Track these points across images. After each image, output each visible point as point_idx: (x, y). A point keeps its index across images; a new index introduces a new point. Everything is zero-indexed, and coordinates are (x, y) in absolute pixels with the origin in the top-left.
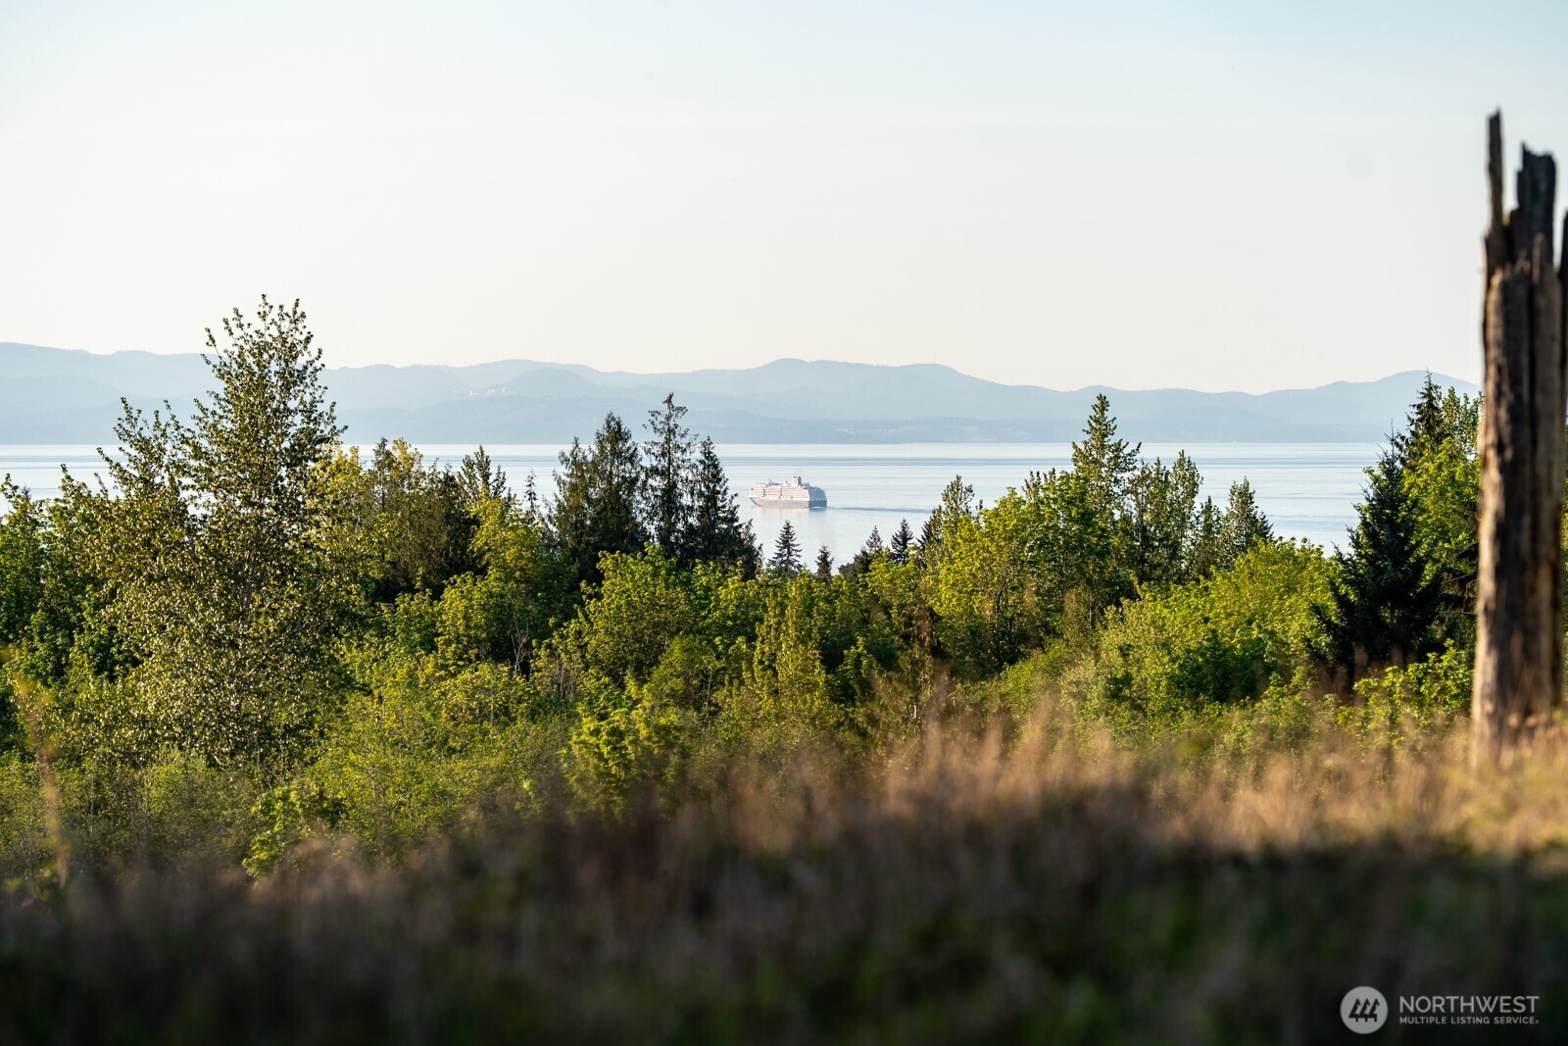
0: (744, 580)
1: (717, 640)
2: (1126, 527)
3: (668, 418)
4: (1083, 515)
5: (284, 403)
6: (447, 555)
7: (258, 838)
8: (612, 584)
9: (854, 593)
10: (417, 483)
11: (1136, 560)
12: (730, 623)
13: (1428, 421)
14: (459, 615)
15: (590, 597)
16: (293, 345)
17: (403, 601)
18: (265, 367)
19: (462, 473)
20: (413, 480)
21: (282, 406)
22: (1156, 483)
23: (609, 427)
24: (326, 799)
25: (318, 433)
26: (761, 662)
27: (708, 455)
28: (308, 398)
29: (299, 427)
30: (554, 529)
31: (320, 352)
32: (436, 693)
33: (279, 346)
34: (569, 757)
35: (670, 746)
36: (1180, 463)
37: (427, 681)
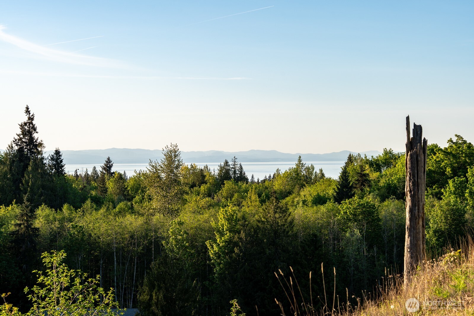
0: (246, 184)
1: (242, 194)
2: (304, 176)
3: (234, 160)
4: (297, 174)
5: (175, 160)
6: (201, 181)
7: (171, 228)
8: (226, 185)
9: (263, 186)
10: (197, 170)
11: (305, 180)
12: (244, 191)
13: (350, 160)
14: (203, 190)
15: (223, 187)
16: (176, 151)
17: (195, 188)
18: (172, 154)
19: (203, 168)
22: (308, 168)
23: (226, 161)
24: (181, 222)
25: (180, 164)
26: (249, 197)
27: (240, 165)
28: (178, 159)
29: (177, 163)
30: (217, 177)
31: (180, 152)
32: (200, 202)
33: (174, 151)
34: (219, 215)
35: (235, 213)
36: (312, 166)
37: (198, 200)
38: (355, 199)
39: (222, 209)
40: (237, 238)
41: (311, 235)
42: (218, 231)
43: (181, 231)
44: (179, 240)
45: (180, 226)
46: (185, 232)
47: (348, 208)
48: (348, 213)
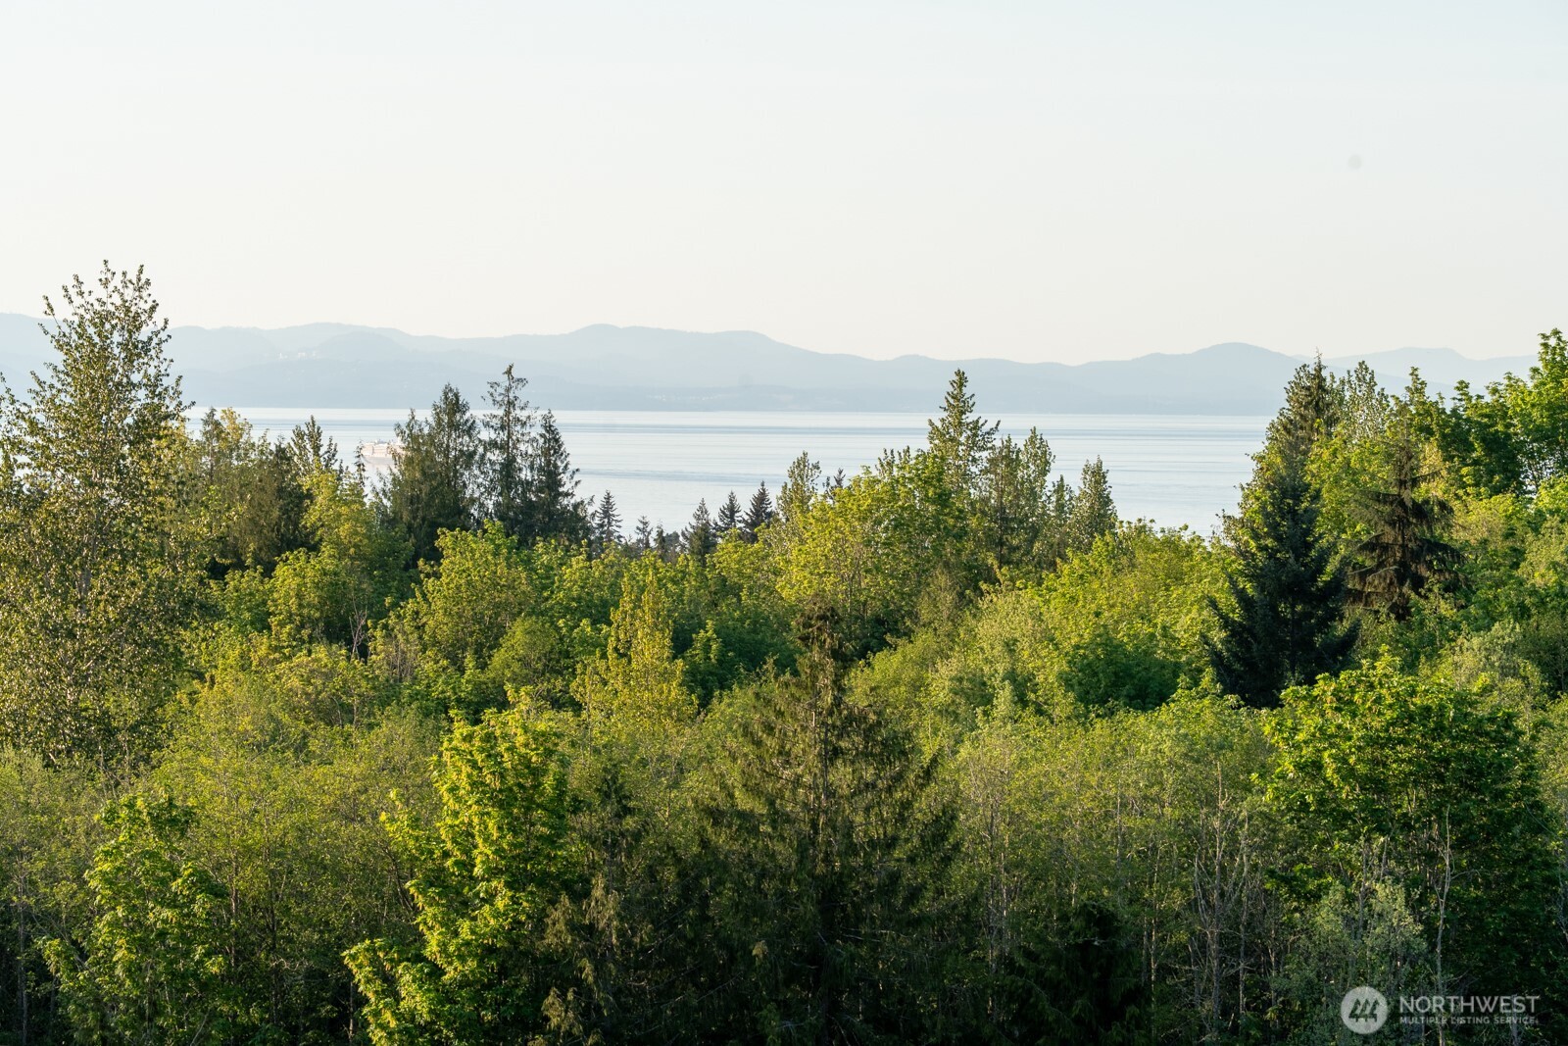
1: (561, 623)
2: (980, 508)
3: (508, 390)
4: (940, 496)
5: (127, 376)
6: (278, 530)
7: (101, 848)
8: (451, 562)
10: (246, 454)
11: (993, 541)
12: (574, 604)
13: (1317, 403)
14: (292, 593)
15: (428, 576)
16: (138, 315)
17: (233, 578)
18: (107, 338)
19: (292, 444)
20: (242, 451)
21: (125, 380)
22: (1008, 459)
23: (446, 398)
24: (176, 807)
25: (163, 409)
27: (549, 428)
28: (152, 371)
29: (143, 402)
30: (389, 504)
31: (166, 323)
32: (270, 677)
33: (122, 315)
34: (440, 765)
35: (549, 753)
36: (1032, 440)
37: (260, 663)
38: (1379, 671)
39: (461, 729)
40: (561, 926)
41: (1077, 914)
42: (436, 879)
43: (175, 875)
44: (162, 935)
45: (167, 838)
46: (203, 882)
47: (1332, 736)
48: (1329, 773)
